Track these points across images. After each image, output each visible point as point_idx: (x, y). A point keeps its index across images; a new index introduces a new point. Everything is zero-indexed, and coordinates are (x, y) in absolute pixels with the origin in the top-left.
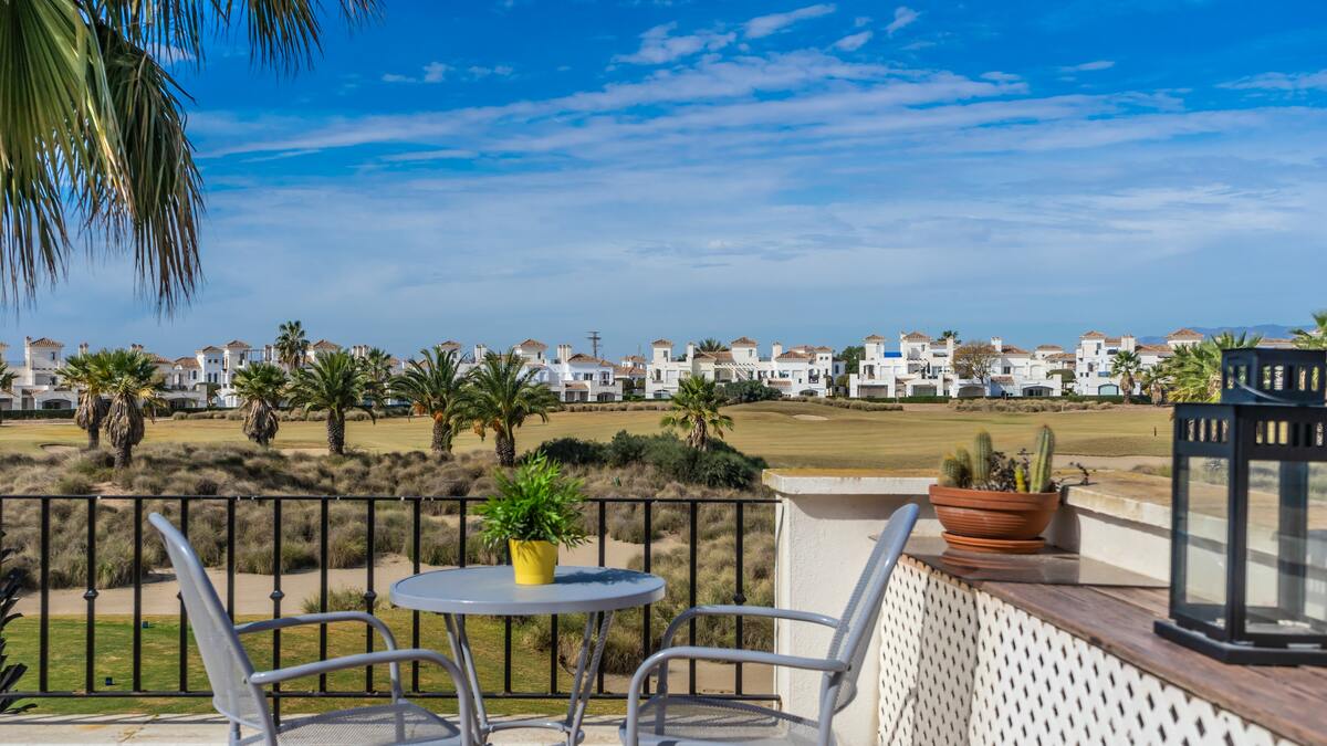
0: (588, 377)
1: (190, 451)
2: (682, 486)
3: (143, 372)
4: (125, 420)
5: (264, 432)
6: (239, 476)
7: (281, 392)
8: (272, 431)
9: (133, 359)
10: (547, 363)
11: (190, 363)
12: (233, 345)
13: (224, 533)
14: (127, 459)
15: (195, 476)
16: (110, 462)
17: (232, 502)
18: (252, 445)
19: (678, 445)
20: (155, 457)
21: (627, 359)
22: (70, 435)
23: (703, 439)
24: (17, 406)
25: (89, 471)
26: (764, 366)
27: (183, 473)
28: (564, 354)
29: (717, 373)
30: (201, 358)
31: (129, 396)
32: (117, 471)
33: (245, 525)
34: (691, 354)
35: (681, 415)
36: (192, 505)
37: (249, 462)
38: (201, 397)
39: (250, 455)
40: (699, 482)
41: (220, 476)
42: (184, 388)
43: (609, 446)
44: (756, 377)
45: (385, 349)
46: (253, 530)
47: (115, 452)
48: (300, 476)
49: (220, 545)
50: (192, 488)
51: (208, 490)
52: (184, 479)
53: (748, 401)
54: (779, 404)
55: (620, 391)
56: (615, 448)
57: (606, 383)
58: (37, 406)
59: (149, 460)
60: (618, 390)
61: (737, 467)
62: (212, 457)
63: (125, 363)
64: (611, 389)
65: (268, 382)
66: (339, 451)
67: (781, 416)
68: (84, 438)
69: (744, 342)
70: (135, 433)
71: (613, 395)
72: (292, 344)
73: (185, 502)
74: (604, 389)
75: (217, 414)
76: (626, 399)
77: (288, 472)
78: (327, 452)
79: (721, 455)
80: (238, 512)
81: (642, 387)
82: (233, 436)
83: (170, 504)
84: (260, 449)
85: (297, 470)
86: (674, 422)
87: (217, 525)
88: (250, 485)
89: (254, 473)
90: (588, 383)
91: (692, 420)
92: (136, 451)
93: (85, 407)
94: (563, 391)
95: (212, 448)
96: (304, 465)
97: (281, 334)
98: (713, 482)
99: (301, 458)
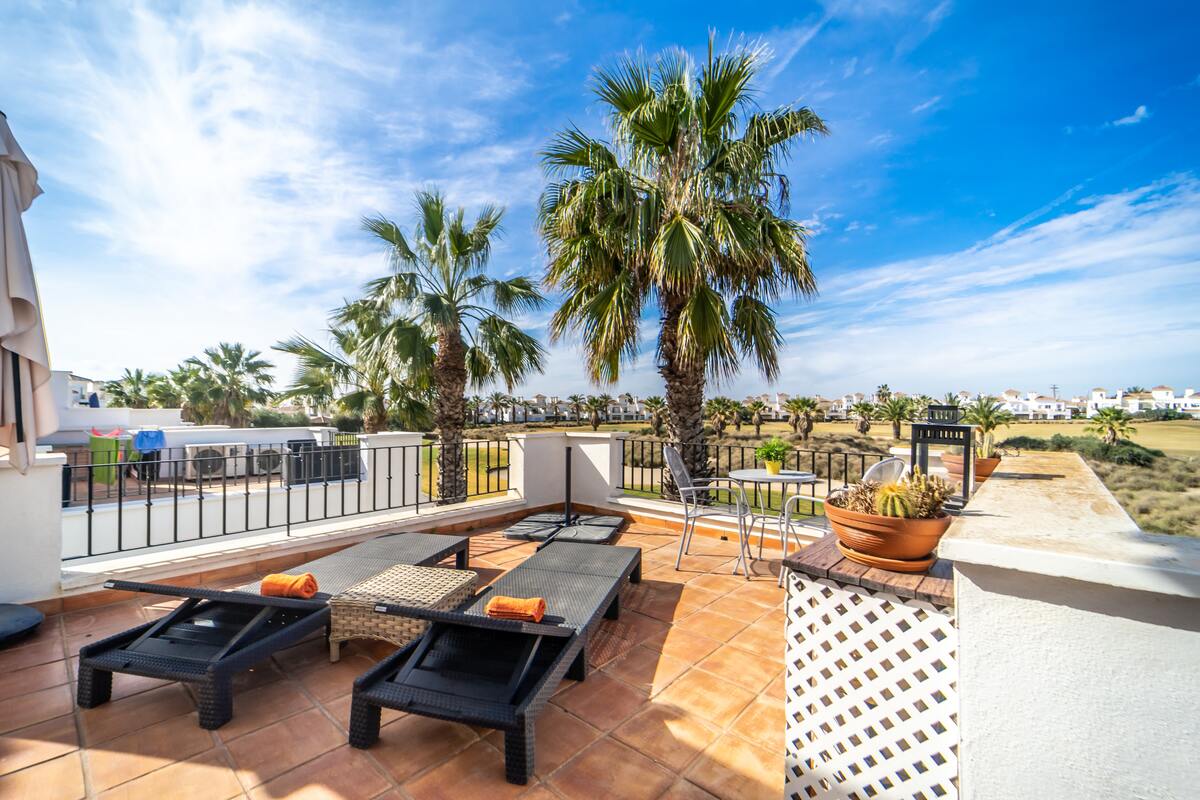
0: (1048, 407)
1: (832, 435)
2: (1098, 463)
3: (813, 406)
4: (806, 423)
5: (864, 428)
6: (851, 446)
7: (871, 414)
8: (868, 429)
9: (808, 401)
10: (1022, 400)
11: (839, 402)
12: (857, 395)
13: (843, 467)
14: (806, 438)
15: (833, 445)
16: (800, 438)
17: (846, 455)
18: (859, 434)
19: (1096, 442)
20: (818, 437)
21: (1075, 397)
22: (787, 427)
23: (1114, 440)
24: (774, 418)
25: (792, 441)
26: (1181, 401)
27: (828, 444)
28: (1032, 396)
29: (1141, 406)
30: (844, 400)
31: (807, 414)
32: (803, 441)
33: (852, 465)
34: (1120, 394)
35: (1099, 426)
36: (832, 456)
37: (856, 441)
38: (844, 416)
39: (857, 438)
40: (1110, 461)
41: (843, 446)
42: (836, 411)
43: (1048, 441)
44: (1171, 407)
45: (928, 395)
46: (855, 468)
47: (802, 435)
48: (879, 447)
49: (841, 472)
50: (831, 450)
51: (838, 451)
52: (828, 447)
53: (1164, 420)
54: (1190, 422)
55: (1069, 414)
56: (1053, 442)
57: (1060, 410)
58: (781, 418)
59: (815, 438)
60: (1068, 414)
61: (1139, 455)
62: (841, 438)
63: (806, 403)
64: (1063, 413)
65: (865, 409)
66: (898, 438)
67: (1191, 429)
68: (792, 429)
69: (1162, 388)
70: (809, 428)
71: (1064, 416)
72: (883, 394)
73: (829, 454)
74: (1059, 413)
75: (850, 422)
76: (1073, 418)
77: (873, 446)
78: (892, 438)
79: (1126, 448)
80: (848, 460)
81: (1085, 412)
82: (850, 430)
83: (822, 455)
84: (862, 436)
85: (877, 445)
86: (1093, 430)
87: (840, 464)
88: (856, 450)
89: (858, 445)
90: (1048, 410)
91: (1106, 429)
92: (810, 435)
93: (793, 417)
94: (1032, 414)
95: (841, 435)
96: (881, 443)
97: (878, 390)
98: (1121, 461)
99: (881, 440)
